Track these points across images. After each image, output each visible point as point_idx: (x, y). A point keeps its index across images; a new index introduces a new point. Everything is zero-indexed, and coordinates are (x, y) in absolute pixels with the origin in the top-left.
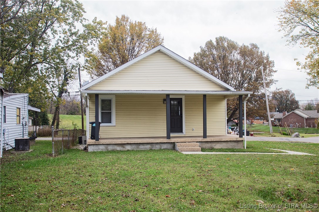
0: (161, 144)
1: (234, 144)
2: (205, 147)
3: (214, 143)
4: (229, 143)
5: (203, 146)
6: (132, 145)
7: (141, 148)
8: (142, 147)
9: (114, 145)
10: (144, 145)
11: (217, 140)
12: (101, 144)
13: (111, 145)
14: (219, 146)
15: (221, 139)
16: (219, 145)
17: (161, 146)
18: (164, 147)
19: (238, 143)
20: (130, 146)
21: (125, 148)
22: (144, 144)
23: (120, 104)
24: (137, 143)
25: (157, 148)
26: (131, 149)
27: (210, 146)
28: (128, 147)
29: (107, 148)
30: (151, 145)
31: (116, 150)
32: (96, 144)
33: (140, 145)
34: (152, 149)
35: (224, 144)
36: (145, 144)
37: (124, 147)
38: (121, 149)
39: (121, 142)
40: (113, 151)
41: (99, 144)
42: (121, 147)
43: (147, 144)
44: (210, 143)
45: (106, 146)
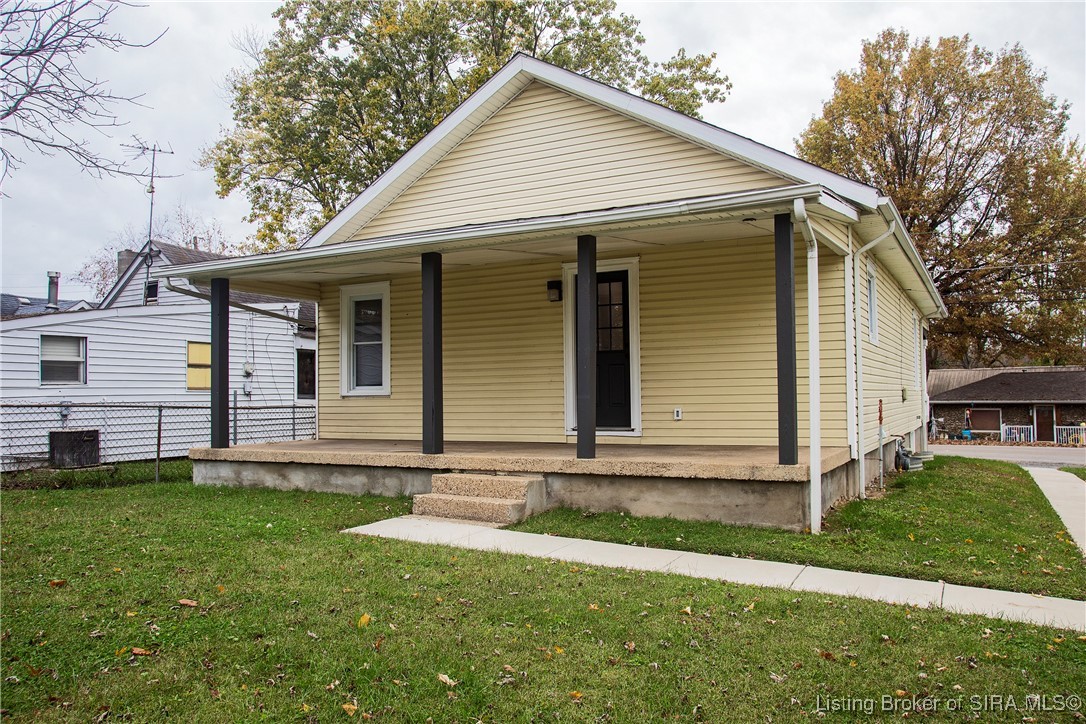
0: (402, 475)
1: (737, 498)
2: (583, 504)
3: (630, 487)
4: (713, 491)
5: (576, 496)
6: (309, 469)
7: (337, 486)
8: (339, 481)
9: (257, 467)
10: (344, 474)
11: (642, 472)
12: (222, 458)
13: (250, 466)
14: (658, 503)
15: (664, 466)
16: (657, 499)
17: (401, 480)
18: (413, 486)
19: (763, 493)
20: (303, 474)
21: (289, 481)
22: (344, 469)
23: (405, 315)
24: (321, 464)
25: (388, 489)
26: (306, 485)
27: (611, 499)
28: (298, 480)
29: (238, 474)
30: (368, 477)
31: (263, 484)
32: (210, 457)
33: (332, 474)
34: (373, 492)
35: (684, 495)
36: (349, 471)
37: (284, 477)
38: (277, 482)
39: (273, 454)
40: (258, 490)
41: (216, 461)
42: (275, 476)
43: (355, 470)
44: (612, 483)
45: (235, 467)
